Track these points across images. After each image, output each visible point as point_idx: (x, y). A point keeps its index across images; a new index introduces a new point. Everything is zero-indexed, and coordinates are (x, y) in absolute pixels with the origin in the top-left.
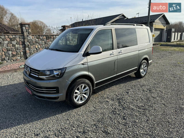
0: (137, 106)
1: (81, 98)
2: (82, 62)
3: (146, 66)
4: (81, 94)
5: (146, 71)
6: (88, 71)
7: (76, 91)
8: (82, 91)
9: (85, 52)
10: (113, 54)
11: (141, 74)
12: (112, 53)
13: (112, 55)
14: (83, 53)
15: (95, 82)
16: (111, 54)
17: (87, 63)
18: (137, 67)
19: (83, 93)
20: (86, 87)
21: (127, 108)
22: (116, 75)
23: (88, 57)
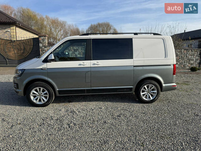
1: (40, 99)
2: (41, 67)
3: (156, 89)
4: (40, 95)
5: (155, 96)
6: (48, 77)
7: (34, 91)
9: (45, 58)
10: (84, 65)
12: (81, 63)
13: (82, 66)
14: (43, 59)
15: (57, 89)
16: (80, 65)
17: (46, 69)
18: (131, 87)
20: (45, 91)
22: (90, 88)
23: (48, 63)
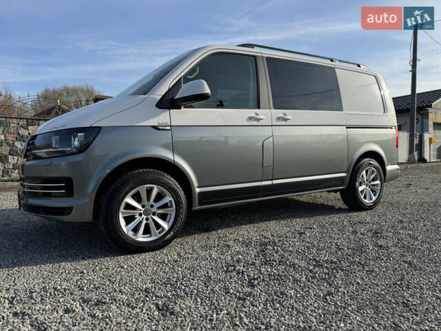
0: (315, 260)
1: (147, 226)
2: (154, 122)
3: (379, 177)
4: (146, 213)
5: (378, 192)
6: (174, 150)
7: (129, 200)
8: (152, 206)
9: (164, 96)
10: (259, 120)
11: (362, 197)
12: (253, 115)
13: (255, 123)
15: (198, 190)
16: (250, 118)
17: (169, 128)
18: (344, 175)
19: (154, 214)
20: (166, 195)
21: (275, 261)
23: (171, 111)
